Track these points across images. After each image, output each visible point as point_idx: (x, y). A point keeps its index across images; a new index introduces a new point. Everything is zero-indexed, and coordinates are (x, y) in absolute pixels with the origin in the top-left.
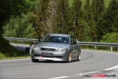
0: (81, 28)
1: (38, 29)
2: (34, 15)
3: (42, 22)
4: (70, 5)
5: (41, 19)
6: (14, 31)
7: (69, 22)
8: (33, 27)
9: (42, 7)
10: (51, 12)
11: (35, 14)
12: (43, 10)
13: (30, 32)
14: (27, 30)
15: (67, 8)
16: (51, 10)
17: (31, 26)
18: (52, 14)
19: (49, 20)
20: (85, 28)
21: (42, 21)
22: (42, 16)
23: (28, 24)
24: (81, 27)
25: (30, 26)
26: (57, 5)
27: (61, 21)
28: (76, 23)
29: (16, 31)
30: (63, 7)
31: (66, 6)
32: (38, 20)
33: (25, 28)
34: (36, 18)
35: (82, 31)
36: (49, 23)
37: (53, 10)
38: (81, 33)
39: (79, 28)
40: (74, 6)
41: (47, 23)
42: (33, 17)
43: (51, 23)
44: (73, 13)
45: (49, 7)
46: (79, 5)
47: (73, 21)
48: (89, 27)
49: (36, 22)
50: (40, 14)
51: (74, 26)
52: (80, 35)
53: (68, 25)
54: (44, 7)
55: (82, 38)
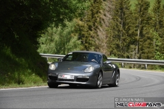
0: (148, 41)
1: (86, 43)
2: (80, 23)
3: (91, 32)
4: (133, 8)
5: (90, 28)
6: (53, 44)
7: (130, 32)
8: (79, 39)
9: (92, 10)
10: (104, 17)
11: (81, 20)
12: (93, 14)
13: (75, 46)
14: (71, 43)
15: (127, 12)
16: (105, 15)
17: (76, 37)
18: (106, 21)
19: (101, 29)
20: (155, 40)
21: (91, 30)
22: (91, 24)
23: (72, 35)
24: (149, 38)
25: (75, 39)
26: (114, 7)
27: (119, 31)
28: (141, 33)
29: (56, 45)
30: (121, 10)
31: (127, 8)
32: (85, 30)
33: (69, 40)
34: (83, 27)
35: (150, 44)
36: (102, 33)
37: (108, 15)
38: (149, 48)
39: (145, 41)
40: (138, 10)
41: (99, 33)
42: (78, 25)
43: (104, 33)
44: (136, 19)
45: (101, 11)
46: (145, 6)
47: (136, 30)
48: (160, 39)
49: (83, 33)
50: (89, 21)
51: (138, 37)
52: (146, 51)
53: (129, 36)
54: (95, 11)
55: (150, 55)
